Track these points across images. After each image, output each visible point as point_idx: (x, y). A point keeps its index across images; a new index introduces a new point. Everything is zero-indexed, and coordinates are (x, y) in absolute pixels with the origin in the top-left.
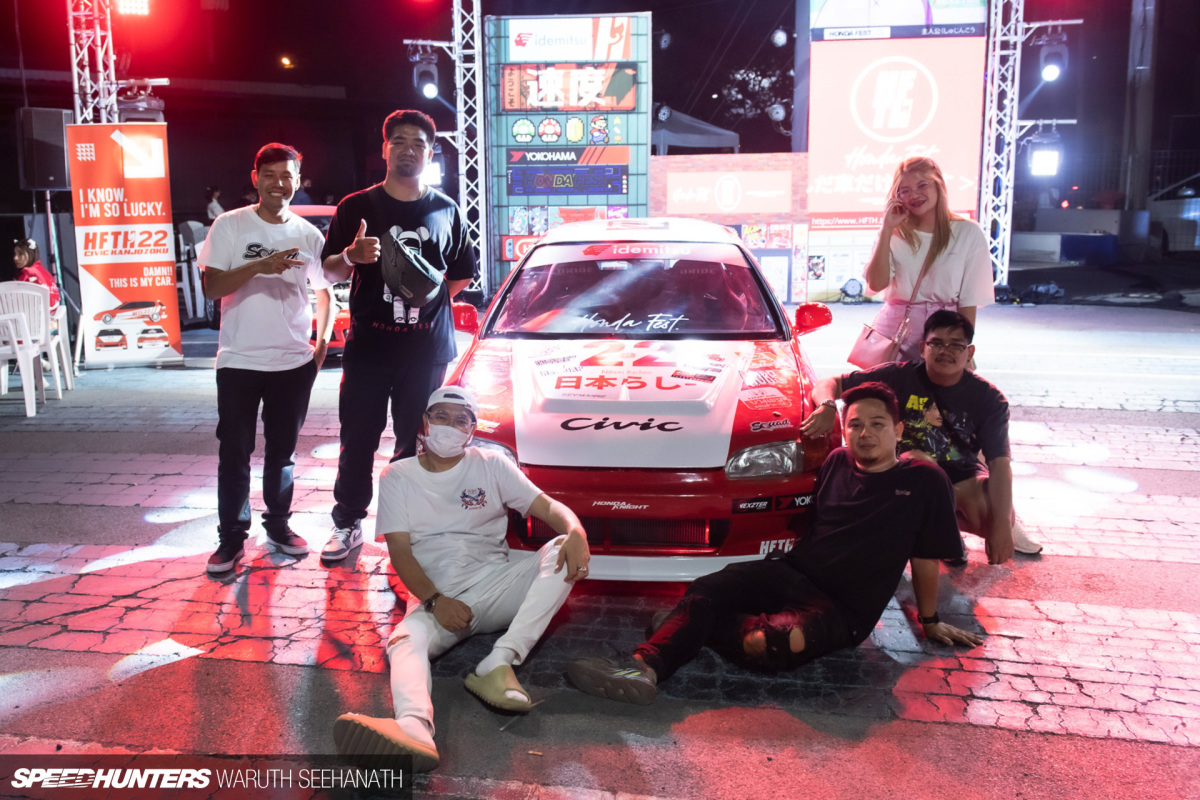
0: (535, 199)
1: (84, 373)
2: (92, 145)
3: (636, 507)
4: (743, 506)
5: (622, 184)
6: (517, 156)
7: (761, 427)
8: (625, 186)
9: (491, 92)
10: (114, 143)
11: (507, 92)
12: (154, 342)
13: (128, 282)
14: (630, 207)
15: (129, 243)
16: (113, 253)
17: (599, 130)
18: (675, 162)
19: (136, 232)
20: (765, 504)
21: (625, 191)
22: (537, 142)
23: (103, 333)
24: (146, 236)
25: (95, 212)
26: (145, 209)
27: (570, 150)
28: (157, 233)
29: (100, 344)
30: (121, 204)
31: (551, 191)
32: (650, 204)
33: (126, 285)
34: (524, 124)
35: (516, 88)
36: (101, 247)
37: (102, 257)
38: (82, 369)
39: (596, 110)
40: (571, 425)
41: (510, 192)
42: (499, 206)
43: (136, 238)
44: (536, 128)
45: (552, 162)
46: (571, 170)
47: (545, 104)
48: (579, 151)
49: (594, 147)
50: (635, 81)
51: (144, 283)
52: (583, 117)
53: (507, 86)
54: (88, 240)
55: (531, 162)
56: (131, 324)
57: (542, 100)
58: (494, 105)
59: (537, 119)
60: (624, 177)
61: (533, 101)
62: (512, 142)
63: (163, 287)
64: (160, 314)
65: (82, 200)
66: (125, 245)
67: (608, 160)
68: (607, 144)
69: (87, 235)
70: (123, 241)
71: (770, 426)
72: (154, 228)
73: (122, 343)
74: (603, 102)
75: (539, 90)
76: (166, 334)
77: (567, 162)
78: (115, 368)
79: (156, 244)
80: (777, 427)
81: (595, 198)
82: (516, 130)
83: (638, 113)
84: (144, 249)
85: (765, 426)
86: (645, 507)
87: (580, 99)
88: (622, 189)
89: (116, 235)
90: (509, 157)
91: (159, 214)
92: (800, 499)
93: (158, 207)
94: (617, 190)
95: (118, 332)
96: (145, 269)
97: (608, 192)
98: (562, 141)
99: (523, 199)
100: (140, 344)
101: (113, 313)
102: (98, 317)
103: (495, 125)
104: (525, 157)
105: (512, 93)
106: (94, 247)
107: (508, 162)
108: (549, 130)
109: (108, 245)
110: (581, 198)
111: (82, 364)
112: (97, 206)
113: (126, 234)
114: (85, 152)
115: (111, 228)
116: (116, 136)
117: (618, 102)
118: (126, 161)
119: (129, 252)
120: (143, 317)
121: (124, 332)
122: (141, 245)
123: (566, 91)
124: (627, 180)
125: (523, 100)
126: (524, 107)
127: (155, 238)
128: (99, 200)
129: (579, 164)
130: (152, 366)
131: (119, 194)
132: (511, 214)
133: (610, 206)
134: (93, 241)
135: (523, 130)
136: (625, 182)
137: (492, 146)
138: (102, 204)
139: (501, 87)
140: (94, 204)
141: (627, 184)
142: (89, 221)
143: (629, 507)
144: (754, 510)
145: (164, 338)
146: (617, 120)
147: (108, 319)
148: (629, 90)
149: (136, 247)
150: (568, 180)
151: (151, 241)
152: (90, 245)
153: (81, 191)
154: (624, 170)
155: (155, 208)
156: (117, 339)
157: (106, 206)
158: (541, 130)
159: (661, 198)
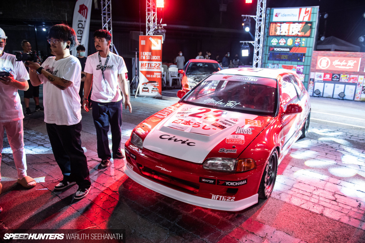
0: (275, 62)
1: (138, 97)
2: (145, 41)
3: (168, 171)
4: (204, 180)
5: (303, 59)
6: (271, 49)
7: (224, 151)
8: (303, 60)
9: (266, 30)
10: (150, 41)
11: (271, 30)
12: (155, 92)
13: (150, 76)
14: (305, 66)
15: (151, 66)
16: (148, 68)
17: (298, 43)
18: (321, 53)
19: (153, 63)
20: (213, 181)
21: (303, 61)
22: (278, 45)
23: (144, 88)
24: (155, 65)
25: (144, 58)
26: (156, 58)
27: (288, 48)
28: (158, 64)
29: (143, 91)
30: (150, 56)
31: (280, 60)
32: (311, 65)
33: (150, 77)
34: (275, 40)
35: (274, 29)
36: (145, 67)
37: (145, 69)
38: (137, 96)
39: (297, 36)
40: (162, 137)
41: (269, 59)
42: (265, 63)
43: (153, 65)
44: (278, 41)
45: (282, 51)
46: (287, 54)
47: (282, 34)
48: (290, 48)
49: (295, 47)
50: (311, 28)
51: (154, 76)
52: (293, 38)
53: (271, 28)
54: (142, 65)
55: (276, 51)
56: (150, 87)
57: (281, 33)
58: (267, 34)
59: (279, 38)
60: (304, 57)
61: (278, 33)
62: (270, 45)
63: (159, 78)
64: (157, 85)
65: (141, 55)
66: (150, 67)
67: (299, 51)
68: (299, 47)
69: (142, 63)
70: (150, 66)
71: (227, 151)
72: (157, 63)
73: (148, 91)
74: (300, 34)
75: (280, 30)
76: (158, 90)
77: (286, 51)
78: (146, 97)
79: (158, 67)
80: (230, 152)
81: (293, 62)
82: (272, 41)
83: (311, 38)
84: (155, 68)
85: (225, 151)
86: (171, 172)
87: (293, 33)
88: (302, 60)
89: (149, 64)
90: (269, 49)
91: (159, 59)
92: (228, 183)
93: (158, 57)
94: (301, 61)
95: (147, 88)
96: (155, 73)
97: (298, 61)
98: (286, 45)
99: (272, 62)
100: (152, 92)
101: (146, 83)
102: (143, 84)
103: (266, 40)
104: (274, 49)
105: (272, 31)
106: (143, 67)
107: (269, 51)
108: (282, 42)
109: (147, 66)
110: (290, 62)
111: (138, 95)
112: (145, 56)
113: (151, 64)
114: (143, 42)
115: (147, 62)
116: (150, 39)
117: (305, 34)
118: (152, 45)
119: (151, 68)
120: (153, 85)
121: (148, 88)
122: (154, 67)
123: (289, 30)
124: (305, 58)
125: (275, 32)
126: (275, 35)
127: (158, 65)
128: (146, 55)
129: (290, 52)
130: (154, 97)
131: (150, 53)
132: (268, 66)
133: (298, 65)
134: (143, 65)
135: (274, 42)
136: (304, 58)
137: (265, 46)
138: (146, 56)
139: (269, 29)
140: (144, 56)
141: (304, 59)
142: (142, 60)
143: (166, 170)
144: (208, 183)
145: (158, 91)
146: (304, 39)
147: (145, 85)
148: (309, 30)
149: (153, 67)
150: (286, 56)
151: (157, 66)
152: (142, 66)
153: (141, 52)
154: (304, 55)
155: (158, 58)
156: (147, 90)
157: (147, 56)
158: (280, 42)
159: (315, 64)
